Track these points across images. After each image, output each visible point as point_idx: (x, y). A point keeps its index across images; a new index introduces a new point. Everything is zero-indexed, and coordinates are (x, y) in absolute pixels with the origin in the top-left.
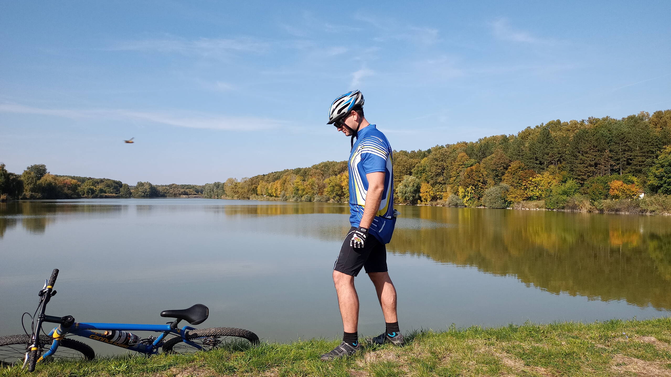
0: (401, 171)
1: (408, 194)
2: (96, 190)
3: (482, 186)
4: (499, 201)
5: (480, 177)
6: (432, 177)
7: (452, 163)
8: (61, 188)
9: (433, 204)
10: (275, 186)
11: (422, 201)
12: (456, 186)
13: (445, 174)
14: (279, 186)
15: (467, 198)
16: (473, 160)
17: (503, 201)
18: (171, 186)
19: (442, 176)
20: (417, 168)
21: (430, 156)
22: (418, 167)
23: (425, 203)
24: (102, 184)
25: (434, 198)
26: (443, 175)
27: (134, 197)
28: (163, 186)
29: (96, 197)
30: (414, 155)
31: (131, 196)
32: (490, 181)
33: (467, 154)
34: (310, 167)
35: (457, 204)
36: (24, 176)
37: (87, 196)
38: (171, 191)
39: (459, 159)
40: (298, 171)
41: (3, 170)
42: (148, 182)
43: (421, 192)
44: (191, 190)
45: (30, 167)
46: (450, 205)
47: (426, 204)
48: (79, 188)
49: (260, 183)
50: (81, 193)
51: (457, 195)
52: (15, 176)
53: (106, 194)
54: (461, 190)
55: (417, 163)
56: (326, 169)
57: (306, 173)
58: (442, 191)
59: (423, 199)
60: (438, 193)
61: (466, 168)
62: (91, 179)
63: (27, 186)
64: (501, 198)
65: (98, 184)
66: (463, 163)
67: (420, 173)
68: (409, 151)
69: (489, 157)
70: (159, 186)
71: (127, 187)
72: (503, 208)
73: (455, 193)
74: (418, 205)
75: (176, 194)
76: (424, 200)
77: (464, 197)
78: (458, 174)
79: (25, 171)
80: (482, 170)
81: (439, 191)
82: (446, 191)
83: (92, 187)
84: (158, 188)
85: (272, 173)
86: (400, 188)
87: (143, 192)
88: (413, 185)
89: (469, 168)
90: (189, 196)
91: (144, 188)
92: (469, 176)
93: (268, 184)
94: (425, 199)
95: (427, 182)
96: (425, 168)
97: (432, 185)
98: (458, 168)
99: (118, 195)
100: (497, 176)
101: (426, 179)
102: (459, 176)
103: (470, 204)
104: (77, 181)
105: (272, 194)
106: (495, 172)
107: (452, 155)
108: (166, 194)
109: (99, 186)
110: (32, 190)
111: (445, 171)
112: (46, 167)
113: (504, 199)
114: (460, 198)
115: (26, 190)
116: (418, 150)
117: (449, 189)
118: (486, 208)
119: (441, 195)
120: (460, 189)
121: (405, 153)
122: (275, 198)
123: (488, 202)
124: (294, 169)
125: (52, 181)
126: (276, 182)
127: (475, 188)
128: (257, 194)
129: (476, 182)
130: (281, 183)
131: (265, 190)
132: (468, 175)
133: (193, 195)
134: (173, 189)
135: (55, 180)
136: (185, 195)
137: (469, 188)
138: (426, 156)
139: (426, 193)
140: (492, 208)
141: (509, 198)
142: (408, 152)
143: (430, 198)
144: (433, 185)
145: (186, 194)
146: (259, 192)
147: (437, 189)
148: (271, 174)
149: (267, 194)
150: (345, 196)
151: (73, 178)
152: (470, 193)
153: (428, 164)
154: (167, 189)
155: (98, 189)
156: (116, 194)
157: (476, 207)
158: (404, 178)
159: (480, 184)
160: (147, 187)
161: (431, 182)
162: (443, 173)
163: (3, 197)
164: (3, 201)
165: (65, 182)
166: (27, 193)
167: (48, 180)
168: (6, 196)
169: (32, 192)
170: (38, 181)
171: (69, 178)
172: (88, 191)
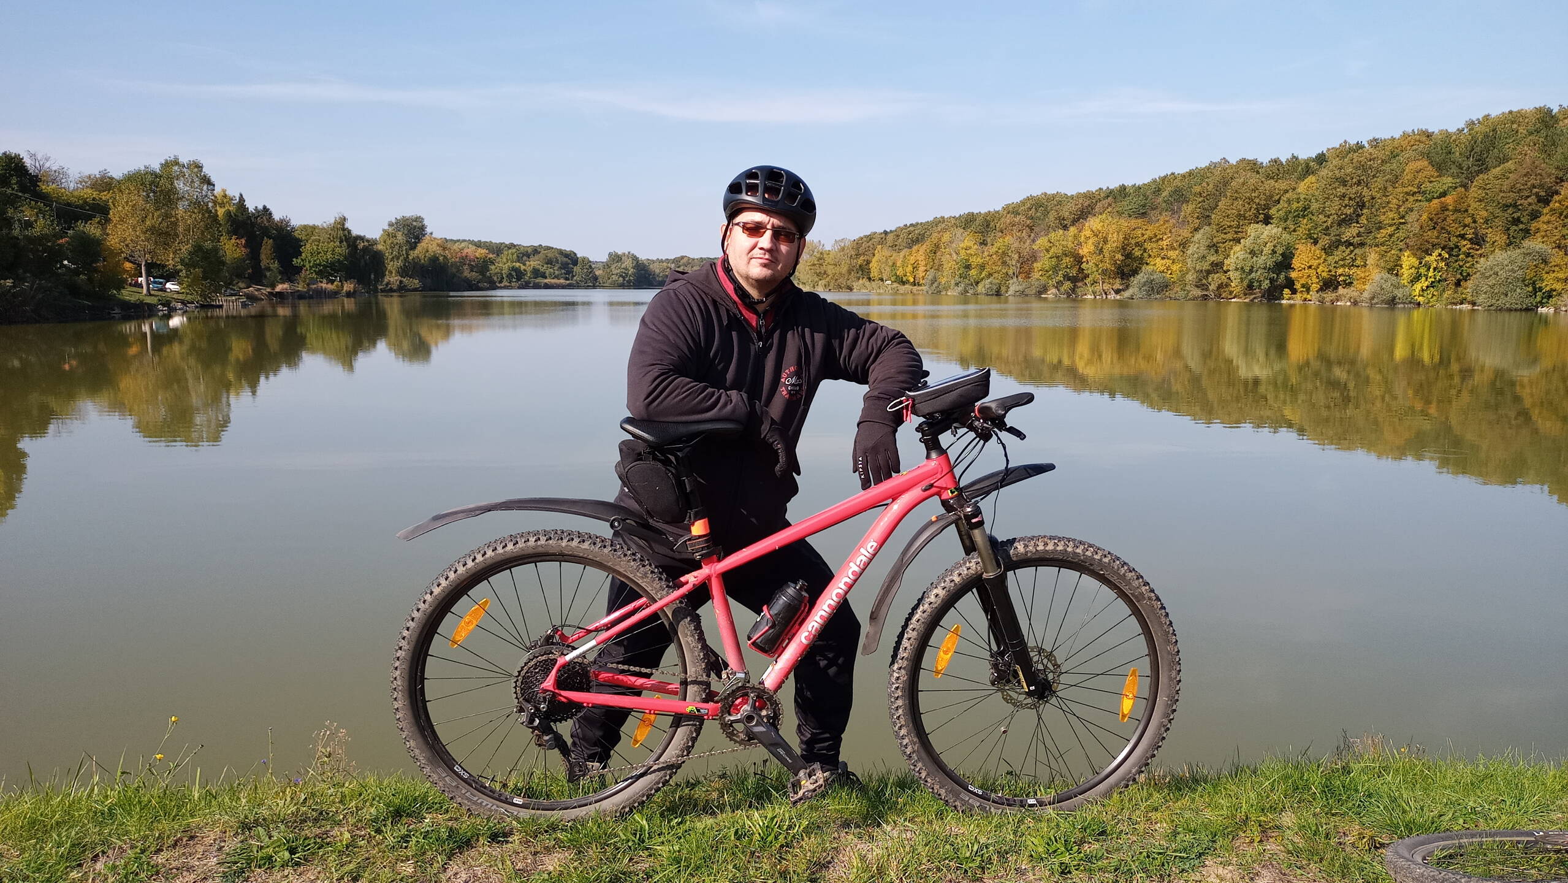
0: (1242, 213)
1: (1259, 273)
2: (525, 270)
3: (1470, 248)
4: (1518, 290)
5: (1465, 226)
6: (1327, 228)
7: (1386, 188)
8: (458, 268)
9: (1327, 299)
10: (912, 260)
11: (1294, 292)
12: (1393, 252)
13: (1363, 220)
14: (923, 258)
15: (1423, 283)
16: (1448, 181)
17: (1530, 289)
18: (679, 261)
19: (1355, 224)
20: (1286, 206)
21: (1324, 172)
22: (1289, 201)
23: (1305, 296)
24: (536, 257)
25: (1329, 284)
26: (1357, 222)
27: (603, 287)
28: (662, 261)
29: (526, 286)
30: (1278, 170)
31: (597, 284)
32: (1494, 235)
33: (1431, 163)
34: (999, 208)
35: (1394, 298)
36: (385, 242)
37: (508, 284)
39: (1407, 177)
40: (968, 221)
41: (344, 229)
42: (629, 253)
43: (1293, 268)
45: (394, 221)
46: (1376, 300)
47: (1305, 300)
48: (493, 267)
49: (876, 251)
50: (495, 278)
51: (1397, 275)
52: (368, 241)
53: (546, 281)
54: (1408, 261)
55: (1286, 191)
56: (1038, 214)
57: (988, 226)
58: (1353, 265)
59: (1298, 286)
60: (1340, 271)
61: (1426, 200)
62: (515, 246)
63: (392, 263)
64: (1524, 281)
65: (529, 258)
66: (1419, 187)
67: (1294, 217)
68: (1264, 159)
69: (1497, 171)
70: (653, 262)
71: (588, 264)
72: (1527, 310)
73: (1390, 271)
74: (1284, 302)
76: (1302, 289)
77: (1417, 278)
78: (1403, 217)
79: (384, 230)
80: (1474, 205)
81: (1343, 266)
82: (1365, 266)
83: (518, 265)
84: (651, 266)
85: (906, 225)
86: (1237, 258)
87: (621, 276)
88: (1273, 250)
89: (1436, 201)
91: (622, 267)
92: (1435, 222)
93: (895, 254)
94: (1303, 286)
95: (1312, 241)
96: (1308, 204)
97: (1325, 249)
98: (1404, 202)
99: (570, 282)
100: (1516, 221)
101: (1311, 234)
102: (1404, 223)
103: (1432, 298)
104: (487, 252)
105: (904, 279)
106: (1510, 211)
107: (1387, 167)
109: (532, 263)
110: (403, 272)
111: (1365, 211)
112: (426, 222)
113: (1534, 283)
114: (1405, 281)
115: (391, 272)
116: (1289, 156)
117: (1372, 257)
118: (1476, 308)
119: (1349, 276)
120: (1404, 258)
121: (1253, 166)
122: (911, 287)
123: (1485, 293)
124: (957, 216)
125: (439, 251)
126: (915, 248)
127: (1450, 255)
128: (869, 279)
129: (1454, 239)
130: (928, 251)
131: (888, 269)
132: (1431, 220)
135: (444, 249)
137: (1431, 255)
138: (1313, 173)
139: (1307, 271)
140: (1496, 310)
141: (1549, 282)
142: (1262, 163)
143: (1317, 283)
144: (1328, 250)
146: (874, 273)
147: (1339, 260)
148: (901, 229)
149: (893, 279)
150: (1087, 281)
151: (478, 245)
152: (1435, 269)
153: (1317, 194)
155: (529, 269)
156: (567, 279)
157: (1449, 307)
158: (1249, 231)
159: (1465, 243)
160: (628, 263)
161: (1324, 241)
162: (1359, 216)
163: (348, 286)
164: (349, 295)
165: (463, 255)
166: (392, 279)
167: (430, 251)
168: (352, 285)
169: (402, 277)
170: (411, 252)
171: (470, 246)
172: (510, 274)
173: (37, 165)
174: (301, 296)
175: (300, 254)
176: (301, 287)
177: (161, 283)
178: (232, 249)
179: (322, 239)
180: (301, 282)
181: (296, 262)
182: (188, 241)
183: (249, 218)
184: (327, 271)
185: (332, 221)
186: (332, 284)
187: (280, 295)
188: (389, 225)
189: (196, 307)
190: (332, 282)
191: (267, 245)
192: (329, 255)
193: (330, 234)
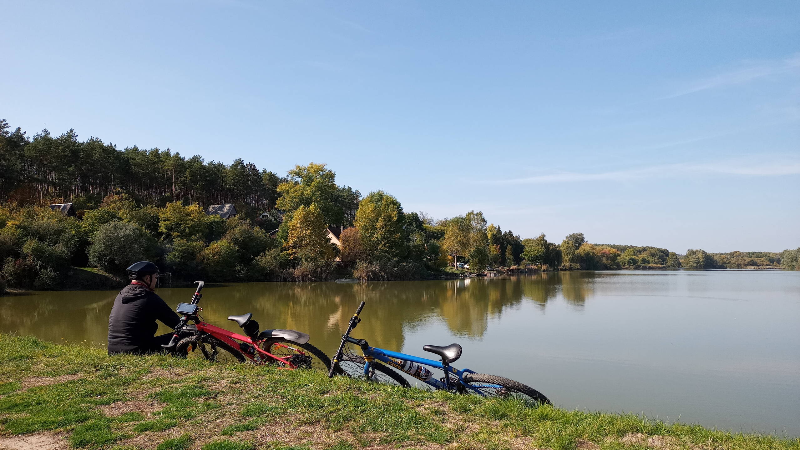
2: (638, 259)
8: (600, 258)
18: (732, 254)
24: (645, 252)
27: (684, 269)
28: (722, 254)
29: (638, 268)
31: (681, 267)
36: (564, 246)
37: (628, 267)
38: (733, 260)
41: (544, 240)
42: (700, 250)
44: (762, 259)
45: (569, 236)
48: (619, 258)
50: (621, 264)
52: (555, 246)
53: (650, 265)
62: (633, 247)
63: (567, 256)
65: (641, 253)
70: (717, 254)
71: (675, 256)
75: (741, 265)
79: (564, 241)
83: (633, 257)
84: (715, 257)
87: (695, 262)
90: (760, 267)
91: (696, 257)
99: (664, 265)
104: (616, 250)
108: (726, 264)
109: (642, 256)
110: (572, 260)
112: (584, 236)
115: (566, 260)
125: (590, 250)
133: (766, 266)
134: (735, 258)
135: (593, 249)
136: (754, 266)
145: (754, 264)
151: (613, 247)
154: (727, 258)
155: (640, 259)
156: (662, 264)
160: (700, 255)
163: (544, 267)
164: (544, 271)
165: (604, 252)
166: (567, 264)
167: (586, 250)
168: (546, 267)
169: (571, 263)
170: (576, 251)
171: (608, 247)
172: (630, 261)
173: (423, 217)
174: (522, 272)
175: (523, 252)
176: (522, 267)
177: (462, 265)
178: (493, 250)
179: (533, 245)
180: (522, 265)
181: (521, 256)
182: (474, 246)
183: (501, 236)
184: (535, 260)
185: (538, 237)
186: (537, 266)
187: (513, 271)
188: (567, 238)
189: (475, 275)
190: (537, 265)
191: (509, 247)
192: (536, 252)
193: (537, 243)
